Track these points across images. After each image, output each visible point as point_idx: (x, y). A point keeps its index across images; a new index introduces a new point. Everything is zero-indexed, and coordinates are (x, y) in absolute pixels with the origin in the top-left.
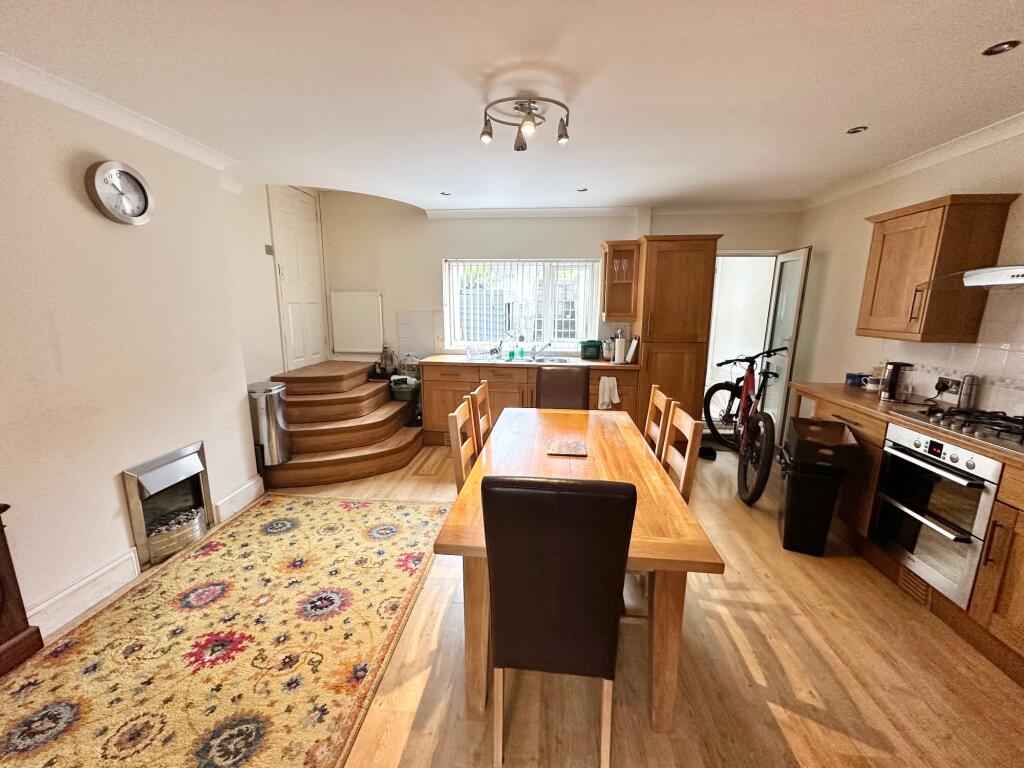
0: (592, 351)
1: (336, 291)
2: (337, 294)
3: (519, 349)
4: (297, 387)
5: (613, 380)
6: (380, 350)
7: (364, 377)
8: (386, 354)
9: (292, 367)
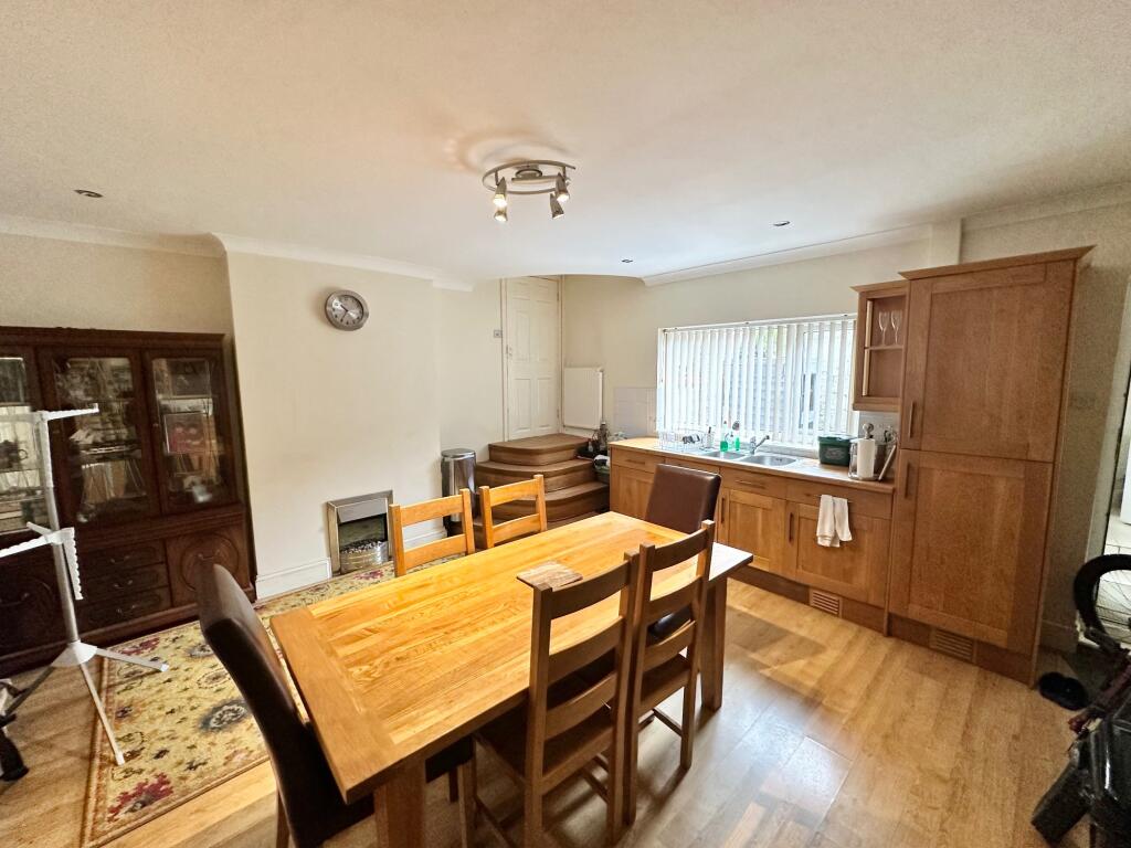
0: (837, 453)
1: (570, 366)
2: (571, 370)
3: (734, 439)
4: (504, 456)
5: (842, 503)
6: (597, 427)
7: (571, 453)
8: (603, 432)
9: (512, 438)
